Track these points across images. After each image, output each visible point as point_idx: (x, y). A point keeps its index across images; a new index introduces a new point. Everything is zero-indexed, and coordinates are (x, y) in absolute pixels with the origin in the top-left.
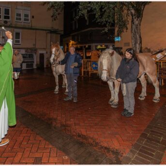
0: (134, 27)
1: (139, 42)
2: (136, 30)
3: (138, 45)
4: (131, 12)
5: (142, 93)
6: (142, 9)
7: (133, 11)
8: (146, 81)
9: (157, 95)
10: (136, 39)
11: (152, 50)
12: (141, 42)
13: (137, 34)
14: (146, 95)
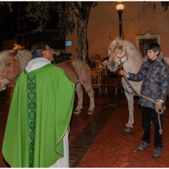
0: (80, 29)
1: (85, 48)
2: (82, 34)
3: (84, 51)
4: (75, 12)
5: (78, 106)
6: (88, 10)
7: (77, 11)
8: (82, 92)
9: (92, 106)
10: (82, 44)
11: (101, 57)
12: (87, 48)
13: (83, 38)
14: (81, 107)
